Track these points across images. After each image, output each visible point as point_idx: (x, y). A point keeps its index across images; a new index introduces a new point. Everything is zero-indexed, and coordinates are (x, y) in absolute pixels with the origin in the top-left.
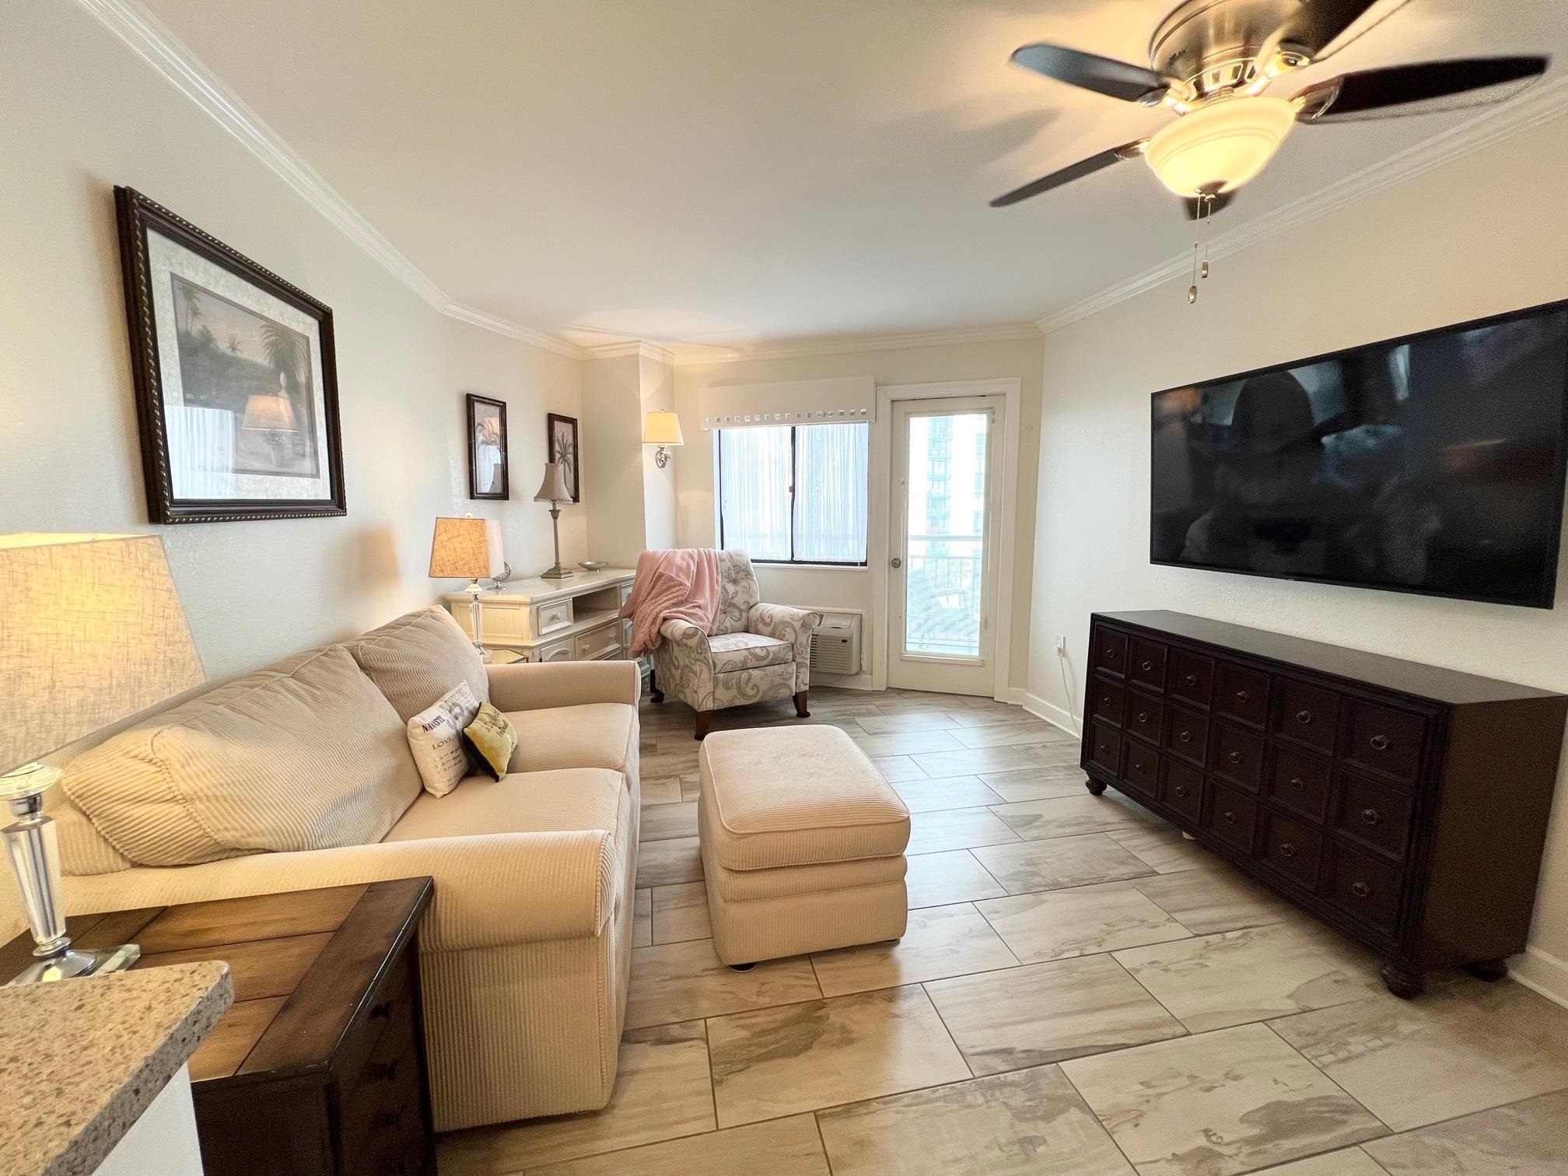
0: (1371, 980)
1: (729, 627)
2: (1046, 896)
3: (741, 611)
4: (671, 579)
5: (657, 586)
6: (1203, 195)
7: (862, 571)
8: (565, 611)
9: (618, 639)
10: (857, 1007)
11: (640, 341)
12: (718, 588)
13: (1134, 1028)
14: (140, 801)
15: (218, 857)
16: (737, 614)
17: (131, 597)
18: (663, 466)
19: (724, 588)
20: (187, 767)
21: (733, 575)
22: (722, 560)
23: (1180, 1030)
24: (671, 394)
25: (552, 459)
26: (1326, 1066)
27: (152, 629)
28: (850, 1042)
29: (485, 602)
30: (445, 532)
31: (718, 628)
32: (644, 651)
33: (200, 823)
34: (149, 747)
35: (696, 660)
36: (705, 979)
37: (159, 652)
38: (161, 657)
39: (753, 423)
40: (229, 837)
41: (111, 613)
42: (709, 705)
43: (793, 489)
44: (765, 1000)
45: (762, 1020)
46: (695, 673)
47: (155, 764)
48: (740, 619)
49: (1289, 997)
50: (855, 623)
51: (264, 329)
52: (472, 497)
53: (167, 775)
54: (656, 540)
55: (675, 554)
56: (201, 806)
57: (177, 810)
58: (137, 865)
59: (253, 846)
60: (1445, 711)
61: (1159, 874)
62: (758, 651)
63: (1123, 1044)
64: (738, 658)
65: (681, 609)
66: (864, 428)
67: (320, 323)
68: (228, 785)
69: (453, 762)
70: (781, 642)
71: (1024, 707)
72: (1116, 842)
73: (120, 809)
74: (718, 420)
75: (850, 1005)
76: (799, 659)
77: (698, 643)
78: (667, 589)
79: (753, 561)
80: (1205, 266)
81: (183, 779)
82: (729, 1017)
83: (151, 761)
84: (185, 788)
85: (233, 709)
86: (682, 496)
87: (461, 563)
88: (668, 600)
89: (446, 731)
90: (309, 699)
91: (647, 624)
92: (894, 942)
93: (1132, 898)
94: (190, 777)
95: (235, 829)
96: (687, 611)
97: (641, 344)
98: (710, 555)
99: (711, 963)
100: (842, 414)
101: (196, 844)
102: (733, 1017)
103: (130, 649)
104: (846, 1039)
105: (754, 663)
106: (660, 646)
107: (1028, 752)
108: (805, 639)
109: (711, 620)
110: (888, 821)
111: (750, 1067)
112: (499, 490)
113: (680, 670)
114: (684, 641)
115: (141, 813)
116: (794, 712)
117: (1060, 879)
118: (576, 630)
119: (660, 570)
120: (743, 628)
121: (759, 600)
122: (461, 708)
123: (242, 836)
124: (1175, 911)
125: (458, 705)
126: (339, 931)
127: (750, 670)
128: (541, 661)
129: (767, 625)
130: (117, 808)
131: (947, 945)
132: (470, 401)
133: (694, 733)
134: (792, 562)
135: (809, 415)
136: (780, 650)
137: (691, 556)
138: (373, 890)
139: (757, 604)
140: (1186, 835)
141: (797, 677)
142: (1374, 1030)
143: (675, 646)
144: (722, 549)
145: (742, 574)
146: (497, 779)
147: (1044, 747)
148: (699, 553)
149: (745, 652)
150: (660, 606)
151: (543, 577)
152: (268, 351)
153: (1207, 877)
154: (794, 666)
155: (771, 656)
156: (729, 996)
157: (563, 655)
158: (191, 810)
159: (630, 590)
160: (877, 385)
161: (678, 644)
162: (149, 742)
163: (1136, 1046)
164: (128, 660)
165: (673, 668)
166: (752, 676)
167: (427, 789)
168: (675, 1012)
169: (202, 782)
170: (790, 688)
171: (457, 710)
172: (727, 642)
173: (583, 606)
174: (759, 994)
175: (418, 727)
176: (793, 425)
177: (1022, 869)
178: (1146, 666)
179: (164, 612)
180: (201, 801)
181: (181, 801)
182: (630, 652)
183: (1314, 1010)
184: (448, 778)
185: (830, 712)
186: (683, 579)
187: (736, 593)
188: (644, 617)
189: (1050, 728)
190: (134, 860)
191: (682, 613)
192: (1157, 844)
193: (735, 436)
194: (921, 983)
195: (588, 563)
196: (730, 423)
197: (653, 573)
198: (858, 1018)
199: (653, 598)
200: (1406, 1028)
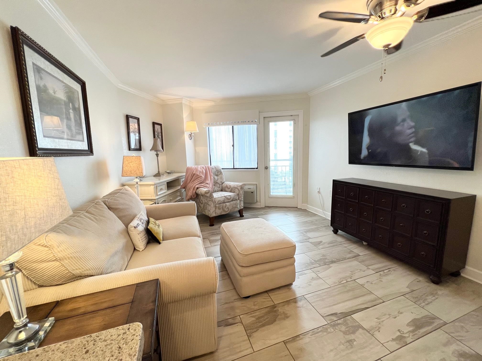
0: (426, 280)
1: (216, 190)
2: (331, 265)
3: (220, 185)
4: (198, 175)
5: (193, 178)
6: (384, 48)
7: (257, 171)
8: (165, 187)
9: (180, 196)
10: (286, 306)
11: (183, 98)
12: (212, 178)
13: (369, 302)
14: (43, 262)
15: (73, 280)
16: (219, 186)
17: (47, 181)
18: (191, 139)
19: (214, 177)
20: (60, 248)
21: (216, 173)
22: (213, 169)
23: (381, 301)
24: (193, 116)
25: (154, 137)
26: (424, 307)
27: (55, 194)
28: (287, 317)
29: (140, 185)
30: (127, 161)
31: (213, 191)
32: (191, 199)
33: (67, 268)
34: (44, 241)
35: (209, 201)
36: (235, 303)
37: (57, 203)
38: (58, 204)
39: (220, 125)
40: (77, 272)
41: (42, 187)
42: (214, 215)
43: (233, 146)
44: (256, 307)
45: (257, 313)
46: (209, 205)
47: (48, 247)
48: (219, 187)
49: (407, 287)
50: (255, 187)
51: (64, 87)
52: (130, 150)
53: (52, 251)
54: (190, 163)
55: (198, 167)
56: (67, 262)
57: (57, 264)
58: (40, 286)
59: (86, 275)
60: (448, 201)
61: (360, 256)
62: (228, 197)
63: (367, 307)
64: (222, 199)
65: (202, 185)
66: (255, 126)
67: (81, 86)
68: (75, 252)
69: (145, 239)
70: (234, 194)
71: (307, 210)
72: (345, 247)
73: (34, 265)
74: (209, 124)
75: (284, 306)
76: (240, 199)
77: (209, 196)
78: (197, 179)
79: (222, 169)
80: (385, 70)
81: (59, 252)
82: (247, 314)
83: (46, 246)
84: (60, 255)
85: (70, 225)
86: (196, 148)
87: (133, 171)
88: (197, 182)
89: (141, 228)
90: (94, 220)
91: (192, 190)
92: (291, 284)
93: (355, 263)
94: (61, 251)
95: (79, 269)
96: (204, 185)
97: (183, 99)
98: (209, 167)
99: (237, 297)
100: (249, 121)
101: (65, 276)
102: (248, 314)
103: (49, 202)
104: (286, 317)
105: (227, 201)
106: (196, 197)
107: (312, 223)
108: (242, 192)
109: (211, 188)
110: (290, 246)
111: (258, 330)
112: (138, 147)
113: (203, 204)
114: (206, 195)
115: (43, 267)
116: (239, 215)
117: (334, 260)
118: (168, 193)
119: (194, 172)
120: (221, 190)
121: (225, 181)
122: (143, 220)
123: (83, 271)
124: (368, 266)
125: (142, 219)
126: (132, 302)
127: (226, 203)
128: (158, 204)
129: (229, 188)
130: (33, 265)
131: (308, 283)
132: (128, 117)
133: (209, 224)
134: (234, 169)
135: (238, 122)
136: (234, 196)
137: (203, 168)
138: (139, 286)
139: (224, 182)
140: (365, 243)
141: (240, 204)
142: (432, 294)
143: (201, 197)
144: (211, 165)
145: (219, 173)
146: (160, 243)
147: (316, 221)
148: (205, 167)
149: (224, 197)
150: (195, 184)
151: (154, 176)
152: (66, 95)
153: (374, 255)
154: (239, 201)
155: (232, 198)
156: (245, 307)
157: (164, 201)
158: (63, 263)
159: (184, 179)
160: (259, 112)
161: (202, 196)
162: (44, 239)
163: (371, 307)
164: (48, 206)
165: (200, 204)
166: (227, 205)
167: (136, 248)
168: (229, 315)
169: (66, 252)
170: (238, 208)
171: (142, 221)
172: (217, 194)
173: (170, 185)
174: (254, 305)
175: (133, 227)
176: (233, 125)
177: (322, 258)
178: (352, 194)
179: (58, 187)
180: (66, 260)
181: (59, 260)
182: (184, 199)
183: (415, 290)
184: (144, 244)
185: (250, 215)
186: (201, 175)
187: (218, 179)
188: (190, 188)
189: (316, 215)
190: (40, 284)
191: (203, 186)
192: (358, 246)
193: (214, 129)
194: (303, 296)
195: (168, 171)
196: (213, 125)
197: (191, 174)
198: (287, 309)
199: (192, 182)
200: (440, 293)
